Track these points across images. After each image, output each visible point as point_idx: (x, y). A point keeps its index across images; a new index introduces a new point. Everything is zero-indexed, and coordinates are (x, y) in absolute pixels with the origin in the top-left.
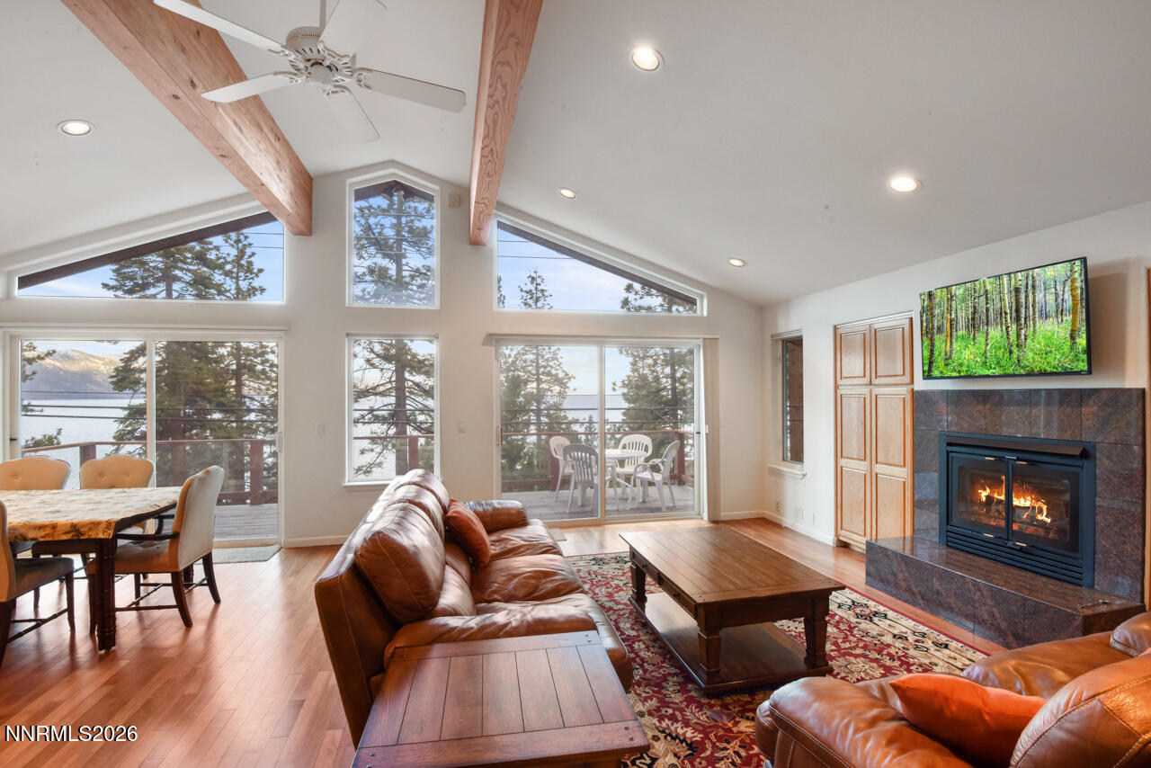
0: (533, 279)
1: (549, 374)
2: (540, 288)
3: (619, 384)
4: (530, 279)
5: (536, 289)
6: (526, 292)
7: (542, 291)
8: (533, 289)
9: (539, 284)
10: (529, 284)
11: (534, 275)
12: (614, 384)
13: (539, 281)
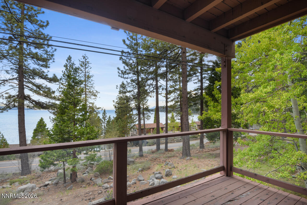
0: (84, 57)
1: (90, 92)
2: (86, 61)
3: (119, 86)
4: (83, 57)
5: (85, 61)
6: (81, 62)
7: (88, 62)
8: (84, 61)
9: (87, 60)
10: (82, 59)
11: (85, 56)
12: (117, 86)
13: (86, 58)
